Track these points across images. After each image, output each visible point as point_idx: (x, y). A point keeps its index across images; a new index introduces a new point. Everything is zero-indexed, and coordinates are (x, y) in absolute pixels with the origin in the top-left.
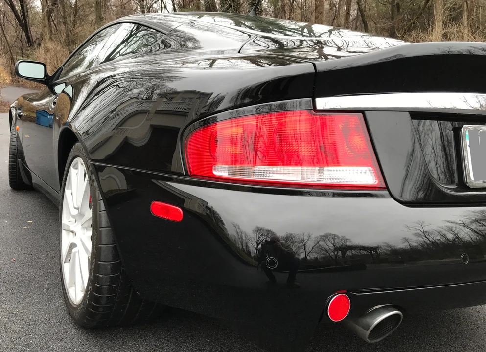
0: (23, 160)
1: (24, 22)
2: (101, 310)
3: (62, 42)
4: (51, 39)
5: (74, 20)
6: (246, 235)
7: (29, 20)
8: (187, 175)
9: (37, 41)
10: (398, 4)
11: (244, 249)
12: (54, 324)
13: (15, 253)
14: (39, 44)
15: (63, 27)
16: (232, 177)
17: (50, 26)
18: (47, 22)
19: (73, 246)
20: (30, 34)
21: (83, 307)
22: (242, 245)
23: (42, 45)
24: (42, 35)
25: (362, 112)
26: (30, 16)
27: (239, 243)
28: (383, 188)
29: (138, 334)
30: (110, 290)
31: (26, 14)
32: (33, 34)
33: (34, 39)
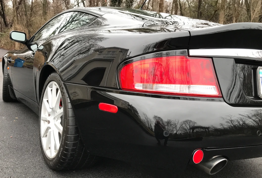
0: (11, 86)
1: (2, 13)
2: (67, 160)
3: (24, 25)
4: (18, 23)
5: (31, 14)
6: (150, 120)
7: (5, 13)
8: (120, 89)
9: (10, 24)
10: (201, 12)
11: (149, 127)
12: (39, 169)
13: (11, 134)
14: (11, 26)
15: (25, 17)
16: (144, 90)
17: (17, 16)
18: (16, 14)
19: (48, 128)
20: (6, 20)
21: (57, 159)
22: (149, 125)
23: (13, 26)
24: (13, 21)
25: (211, 57)
26: (6, 10)
27: (147, 124)
28: (220, 97)
29: (84, 174)
30: (73, 150)
31: (4, 9)
32: (8, 20)
33: (8, 23)
